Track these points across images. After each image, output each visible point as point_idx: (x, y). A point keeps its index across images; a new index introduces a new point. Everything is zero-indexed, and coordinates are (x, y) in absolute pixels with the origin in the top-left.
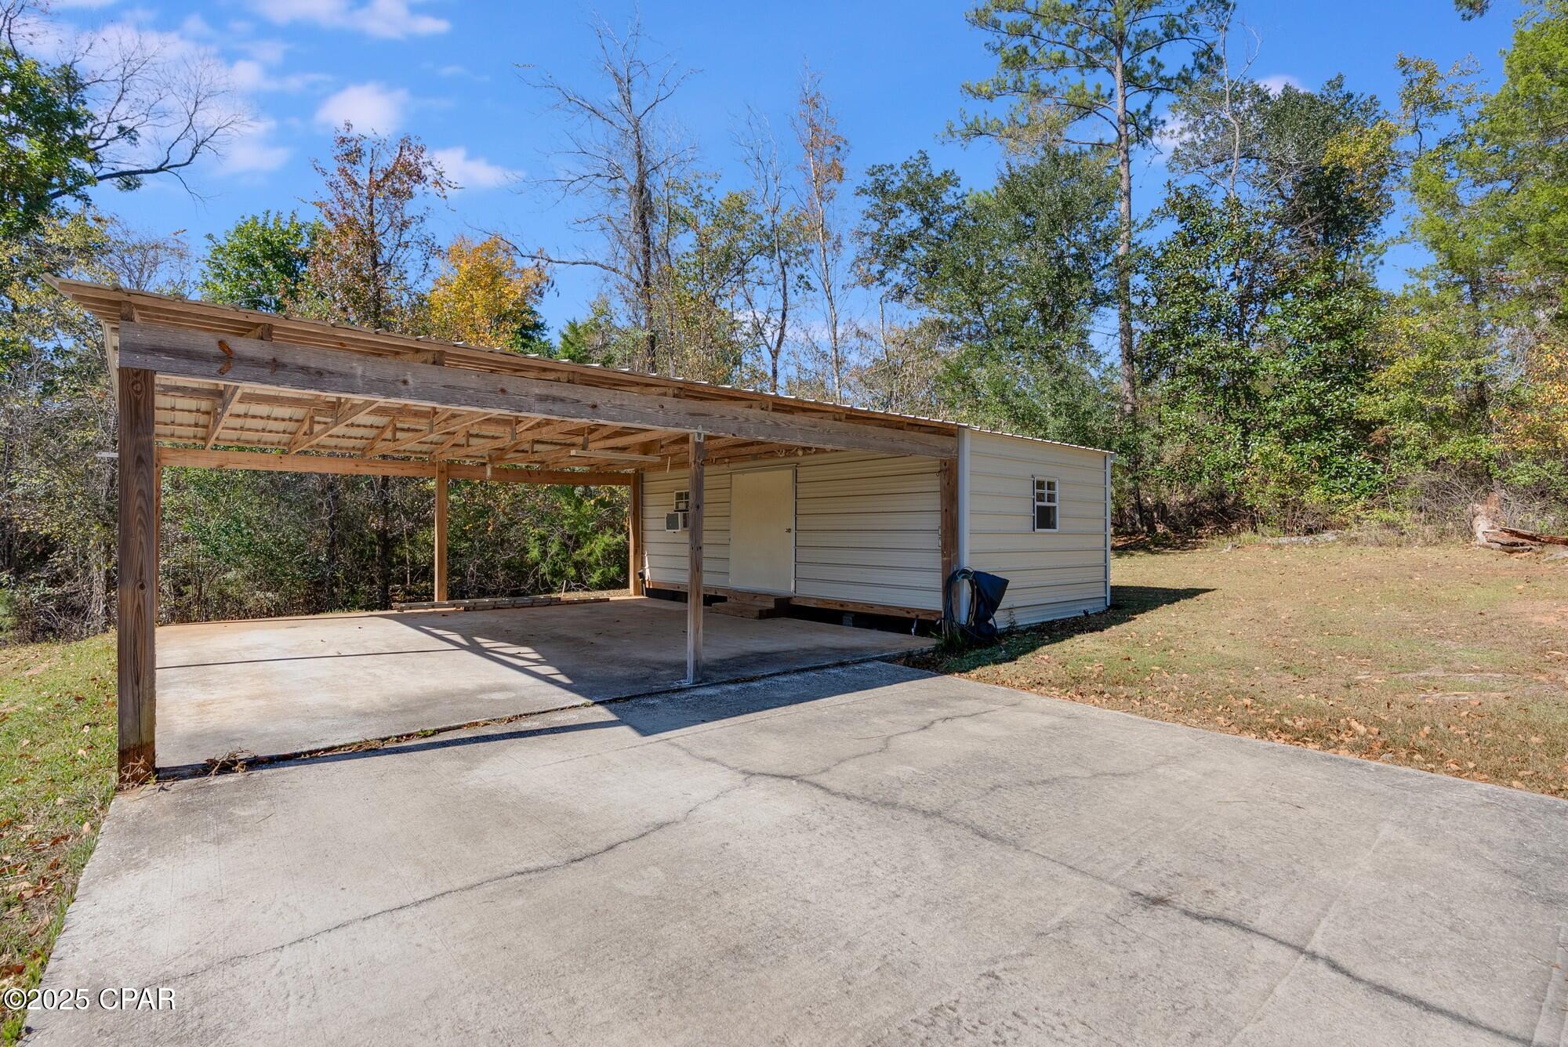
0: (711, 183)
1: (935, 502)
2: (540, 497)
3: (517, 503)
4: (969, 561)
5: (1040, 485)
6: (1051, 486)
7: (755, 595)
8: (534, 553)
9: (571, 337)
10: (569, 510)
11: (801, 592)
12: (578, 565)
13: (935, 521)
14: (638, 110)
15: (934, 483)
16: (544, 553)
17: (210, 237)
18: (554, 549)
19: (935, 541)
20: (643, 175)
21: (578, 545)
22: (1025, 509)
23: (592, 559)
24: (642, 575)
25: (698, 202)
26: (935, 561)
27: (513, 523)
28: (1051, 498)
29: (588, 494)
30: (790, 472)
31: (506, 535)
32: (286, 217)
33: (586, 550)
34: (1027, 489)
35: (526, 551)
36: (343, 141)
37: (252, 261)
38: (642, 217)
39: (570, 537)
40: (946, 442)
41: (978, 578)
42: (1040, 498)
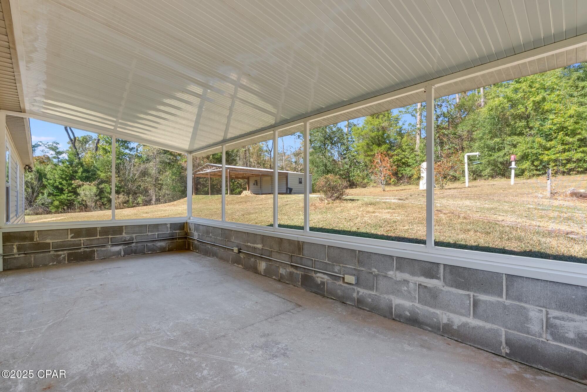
1: (285, 181)
4: (289, 187)
5: (300, 179)
6: (301, 179)
13: (285, 183)
15: (285, 178)
19: (285, 185)
22: (298, 181)
26: (285, 187)
28: (301, 180)
30: (270, 177)
34: (298, 179)
40: (286, 174)
41: (290, 188)
42: (300, 180)
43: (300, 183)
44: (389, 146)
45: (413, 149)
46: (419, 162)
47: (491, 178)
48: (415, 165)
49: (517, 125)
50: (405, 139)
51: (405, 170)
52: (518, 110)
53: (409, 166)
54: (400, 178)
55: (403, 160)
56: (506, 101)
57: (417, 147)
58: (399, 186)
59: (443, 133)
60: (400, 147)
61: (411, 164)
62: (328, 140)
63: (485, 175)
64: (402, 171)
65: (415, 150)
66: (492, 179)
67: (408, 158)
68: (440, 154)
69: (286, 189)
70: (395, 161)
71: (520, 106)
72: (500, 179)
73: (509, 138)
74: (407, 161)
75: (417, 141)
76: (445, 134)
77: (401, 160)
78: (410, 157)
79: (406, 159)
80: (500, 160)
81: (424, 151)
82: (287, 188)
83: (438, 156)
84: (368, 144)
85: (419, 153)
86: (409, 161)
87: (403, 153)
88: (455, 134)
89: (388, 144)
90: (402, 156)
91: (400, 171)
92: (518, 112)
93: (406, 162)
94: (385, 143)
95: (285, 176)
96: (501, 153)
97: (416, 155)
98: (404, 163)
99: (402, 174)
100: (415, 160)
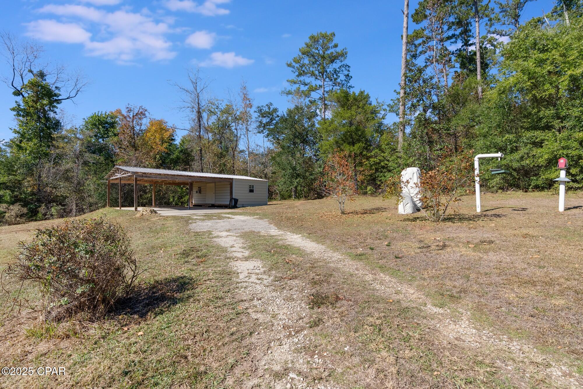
0: (221, 102)
1: (229, 189)
2: (172, 188)
3: (167, 189)
4: (234, 197)
5: (250, 186)
6: (253, 186)
7: (209, 204)
8: (171, 200)
9: (182, 144)
10: (179, 190)
11: (216, 203)
12: (182, 203)
13: (229, 191)
14: (198, 91)
15: (229, 186)
16: (174, 200)
17: (84, 119)
18: (176, 199)
19: (229, 194)
20: (199, 108)
21: (182, 198)
22: (248, 189)
23: (185, 201)
24: (192, 202)
25: (218, 107)
26: (229, 197)
27: (166, 193)
28: (253, 188)
29: (184, 187)
30: (214, 184)
31: (165, 196)
32: (104, 113)
33: (183, 199)
34: (248, 186)
35: (169, 199)
36: (127, 108)
37: (95, 125)
38: (199, 119)
39: (180, 196)
40: (230, 180)
41: (235, 199)
42: (250, 188)
43: (251, 191)
44: (364, 145)
45: (395, 150)
46: (401, 167)
47: (501, 191)
48: (397, 170)
49: (541, 114)
50: (384, 136)
51: (385, 177)
52: (544, 91)
53: (390, 171)
54: (378, 187)
55: (382, 164)
56: (526, 78)
57: (399, 147)
58: (377, 196)
59: (432, 128)
60: (379, 147)
61: (392, 168)
62: (298, 138)
63: (493, 187)
64: (381, 177)
65: (397, 150)
66: (503, 193)
67: (388, 161)
68: (429, 156)
69: (229, 200)
70: (373, 165)
71: (547, 86)
72: (514, 192)
73: (529, 134)
74: (386, 164)
75: (400, 139)
76: (435, 130)
77: (379, 163)
78: (390, 159)
79: (386, 162)
80: (515, 165)
81: (408, 152)
82: (232, 199)
83: (426, 159)
84: (337, 142)
85: (402, 154)
86: (390, 164)
87: (382, 154)
88: (448, 129)
89: (363, 143)
90: (381, 158)
91: (378, 176)
92: (544, 94)
93: (386, 166)
94: (359, 141)
95: (229, 183)
96: (516, 156)
97: (398, 157)
98: (383, 167)
99: (380, 181)
100: (396, 164)
